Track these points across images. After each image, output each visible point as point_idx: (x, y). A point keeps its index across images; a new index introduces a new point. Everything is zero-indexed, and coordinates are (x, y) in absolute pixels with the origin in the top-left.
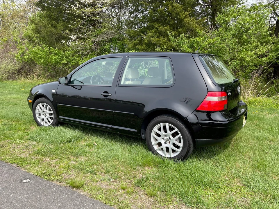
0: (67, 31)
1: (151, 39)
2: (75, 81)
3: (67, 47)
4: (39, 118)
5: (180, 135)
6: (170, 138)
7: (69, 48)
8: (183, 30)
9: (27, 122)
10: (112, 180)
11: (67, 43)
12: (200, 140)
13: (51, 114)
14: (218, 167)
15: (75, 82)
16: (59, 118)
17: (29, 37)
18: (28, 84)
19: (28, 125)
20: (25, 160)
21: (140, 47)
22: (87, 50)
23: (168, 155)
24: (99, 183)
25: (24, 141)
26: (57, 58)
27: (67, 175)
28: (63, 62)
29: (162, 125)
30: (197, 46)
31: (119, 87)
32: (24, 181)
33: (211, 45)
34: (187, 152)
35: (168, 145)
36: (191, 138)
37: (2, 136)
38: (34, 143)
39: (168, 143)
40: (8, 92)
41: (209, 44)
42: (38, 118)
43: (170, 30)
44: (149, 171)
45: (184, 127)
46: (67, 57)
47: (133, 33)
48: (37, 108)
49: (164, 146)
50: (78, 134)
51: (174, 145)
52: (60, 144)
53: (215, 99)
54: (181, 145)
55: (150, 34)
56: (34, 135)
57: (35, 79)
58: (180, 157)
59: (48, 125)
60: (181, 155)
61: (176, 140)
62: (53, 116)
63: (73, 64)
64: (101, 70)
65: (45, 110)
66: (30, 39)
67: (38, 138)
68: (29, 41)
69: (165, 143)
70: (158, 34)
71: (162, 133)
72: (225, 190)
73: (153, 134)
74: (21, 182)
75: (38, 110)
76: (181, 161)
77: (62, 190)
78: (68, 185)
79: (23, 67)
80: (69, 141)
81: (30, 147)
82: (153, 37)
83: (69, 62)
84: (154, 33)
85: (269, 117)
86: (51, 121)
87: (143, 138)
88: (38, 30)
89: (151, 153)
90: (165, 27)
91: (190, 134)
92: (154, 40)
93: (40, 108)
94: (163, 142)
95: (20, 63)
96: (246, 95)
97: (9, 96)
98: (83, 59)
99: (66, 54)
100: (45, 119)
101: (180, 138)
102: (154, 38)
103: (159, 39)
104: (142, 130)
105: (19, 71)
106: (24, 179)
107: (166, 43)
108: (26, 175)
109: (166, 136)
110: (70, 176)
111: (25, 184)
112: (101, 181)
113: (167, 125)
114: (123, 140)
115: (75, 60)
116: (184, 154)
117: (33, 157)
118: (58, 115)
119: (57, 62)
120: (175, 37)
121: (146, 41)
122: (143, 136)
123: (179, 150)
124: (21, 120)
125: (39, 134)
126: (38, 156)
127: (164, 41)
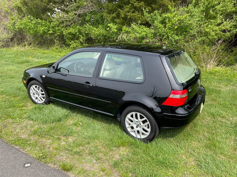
0: (51, 4)
1: (127, 14)
2: (61, 68)
3: (52, 18)
4: (34, 96)
5: (148, 123)
6: (140, 124)
7: (54, 19)
8: (156, 6)
9: (24, 99)
10: (94, 161)
11: (52, 15)
12: (164, 127)
13: (43, 94)
14: (178, 146)
15: (62, 70)
16: (50, 98)
17: (18, 8)
18: (21, 52)
19: (25, 101)
20: (25, 142)
21: (117, 20)
22: (70, 21)
23: (139, 137)
24: (84, 164)
25: (22, 120)
26: (45, 29)
27: (59, 157)
28: (50, 32)
29: (134, 113)
30: (168, 22)
31: (98, 79)
32: (26, 165)
33: (180, 21)
34: (153, 136)
35: (139, 129)
36: (157, 126)
37: (5, 114)
38: (31, 122)
39: (139, 128)
40: (5, 62)
41: (178, 20)
42: (32, 97)
43: (145, 6)
44: (124, 151)
45: (151, 117)
46: (53, 27)
47: (111, 7)
48: (31, 88)
49: (136, 129)
50: (66, 112)
51: (144, 129)
52: (52, 123)
53: (178, 96)
54: (149, 130)
55: (126, 9)
56: (31, 115)
57: (26, 47)
58: (148, 139)
59: (41, 103)
60: (149, 138)
61: (145, 126)
62: (44, 96)
63: (59, 33)
64: (84, 39)
65: (38, 91)
66: (19, 9)
67: (34, 117)
68: (19, 11)
69: (137, 127)
70: (133, 9)
71: (134, 119)
72: (182, 170)
73: (127, 119)
74: (24, 166)
75: (32, 90)
76: (149, 142)
77: (56, 174)
78: (60, 168)
79: (15, 35)
80: (60, 120)
81: (29, 127)
82: (128, 12)
83: (55, 32)
84: (129, 8)
85: (225, 89)
86: (44, 100)
87: (119, 121)
88: (26, 3)
89: (125, 134)
90: (140, 4)
91: (157, 122)
92: (130, 15)
93: (34, 88)
94: (135, 126)
95: (12, 32)
96: (208, 66)
97: (6, 68)
98: (67, 29)
99: (52, 24)
100: (38, 97)
101: (148, 125)
102: (130, 13)
103: (134, 14)
104: (118, 115)
105: (12, 39)
106: (26, 164)
107: (141, 18)
108: (27, 159)
109: (137, 122)
110: (61, 158)
111: (27, 169)
112: (86, 162)
113: (139, 114)
114: (103, 118)
115: (60, 30)
116: (151, 137)
117: (32, 138)
118: (49, 96)
119: (44, 33)
120: (150, 12)
121: (123, 16)
122: (119, 119)
123: (148, 134)
124: (19, 96)
125: (35, 114)
126: (36, 136)
127: (139, 15)
